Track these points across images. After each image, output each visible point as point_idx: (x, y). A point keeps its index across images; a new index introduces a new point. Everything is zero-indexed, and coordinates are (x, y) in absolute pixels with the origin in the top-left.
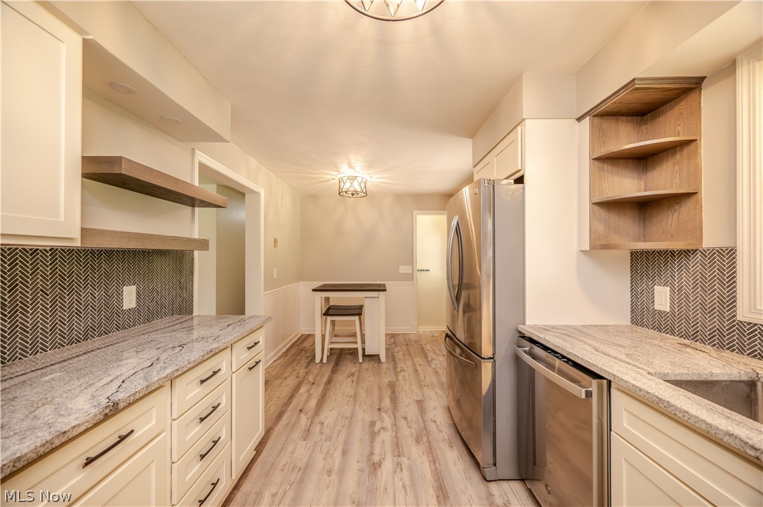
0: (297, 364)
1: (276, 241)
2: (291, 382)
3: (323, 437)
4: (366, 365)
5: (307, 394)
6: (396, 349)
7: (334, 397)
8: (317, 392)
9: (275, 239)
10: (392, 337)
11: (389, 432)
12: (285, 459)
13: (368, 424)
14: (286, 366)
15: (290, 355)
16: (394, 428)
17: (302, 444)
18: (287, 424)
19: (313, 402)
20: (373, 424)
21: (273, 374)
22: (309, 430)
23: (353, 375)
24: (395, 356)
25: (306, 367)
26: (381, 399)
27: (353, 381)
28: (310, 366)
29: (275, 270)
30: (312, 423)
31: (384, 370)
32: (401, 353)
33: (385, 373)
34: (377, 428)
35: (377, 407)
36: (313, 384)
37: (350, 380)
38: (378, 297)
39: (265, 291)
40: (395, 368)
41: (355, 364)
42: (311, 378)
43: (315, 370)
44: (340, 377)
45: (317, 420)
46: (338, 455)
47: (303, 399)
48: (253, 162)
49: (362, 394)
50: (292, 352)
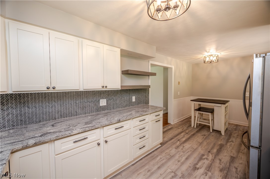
0: (185, 125)
1: (179, 83)
2: (180, 130)
3: (182, 151)
4: (213, 134)
5: (183, 136)
6: (235, 132)
7: (192, 140)
8: (187, 136)
9: (179, 82)
10: (236, 126)
11: (208, 161)
12: (168, 151)
13: (201, 154)
14: (180, 125)
15: (184, 122)
16: (212, 161)
17: (174, 150)
18: (173, 142)
19: (184, 139)
20: (203, 155)
21: (176, 126)
22: (178, 147)
23: (205, 135)
24: (231, 134)
25: (187, 127)
26: (212, 148)
27: (203, 138)
28: (189, 128)
29: (179, 92)
30: (180, 145)
31: (221, 139)
32: (236, 134)
33: (221, 140)
34: (204, 157)
35: (209, 150)
36: (187, 133)
37: (202, 137)
38: (221, 107)
39: (174, 99)
40: (228, 139)
41: (208, 132)
42: (187, 132)
43: (190, 129)
44: (199, 134)
45: (182, 145)
46: (184, 158)
47: (181, 137)
48: (169, 58)
49: (205, 143)
50: (185, 121)
